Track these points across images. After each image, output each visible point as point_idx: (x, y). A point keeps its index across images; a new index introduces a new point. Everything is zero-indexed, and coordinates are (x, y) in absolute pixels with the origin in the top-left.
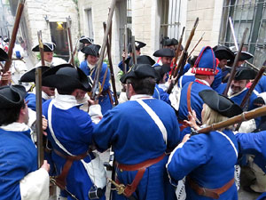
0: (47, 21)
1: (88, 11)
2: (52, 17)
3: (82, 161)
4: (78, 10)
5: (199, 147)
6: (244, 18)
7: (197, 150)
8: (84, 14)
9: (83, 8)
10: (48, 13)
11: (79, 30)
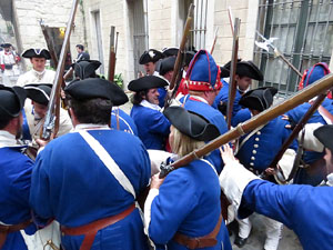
0: (42, 26)
1: (96, 13)
2: (49, 21)
3: (23, 232)
4: (83, 12)
5: (183, 186)
6: (286, 21)
7: (184, 191)
8: (90, 17)
9: (90, 10)
10: (43, 16)
11: (85, 39)
